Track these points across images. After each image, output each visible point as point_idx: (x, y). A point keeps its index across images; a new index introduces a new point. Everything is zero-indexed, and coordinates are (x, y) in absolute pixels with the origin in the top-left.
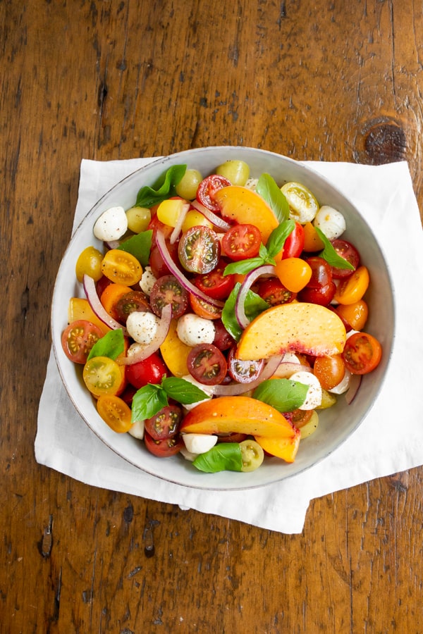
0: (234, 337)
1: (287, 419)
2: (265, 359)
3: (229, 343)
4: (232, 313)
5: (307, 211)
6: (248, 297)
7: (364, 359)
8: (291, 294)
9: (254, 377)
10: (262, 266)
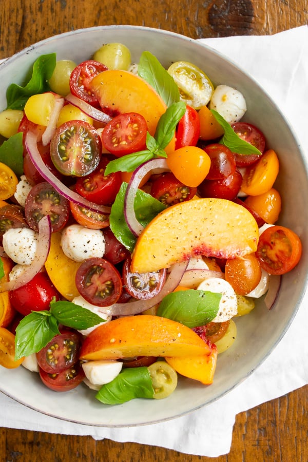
0: (128, 248)
1: (199, 334)
2: (167, 269)
3: (123, 255)
4: (122, 220)
5: (201, 94)
6: (138, 198)
7: (282, 257)
8: (189, 189)
9: (155, 292)
10: (151, 160)
